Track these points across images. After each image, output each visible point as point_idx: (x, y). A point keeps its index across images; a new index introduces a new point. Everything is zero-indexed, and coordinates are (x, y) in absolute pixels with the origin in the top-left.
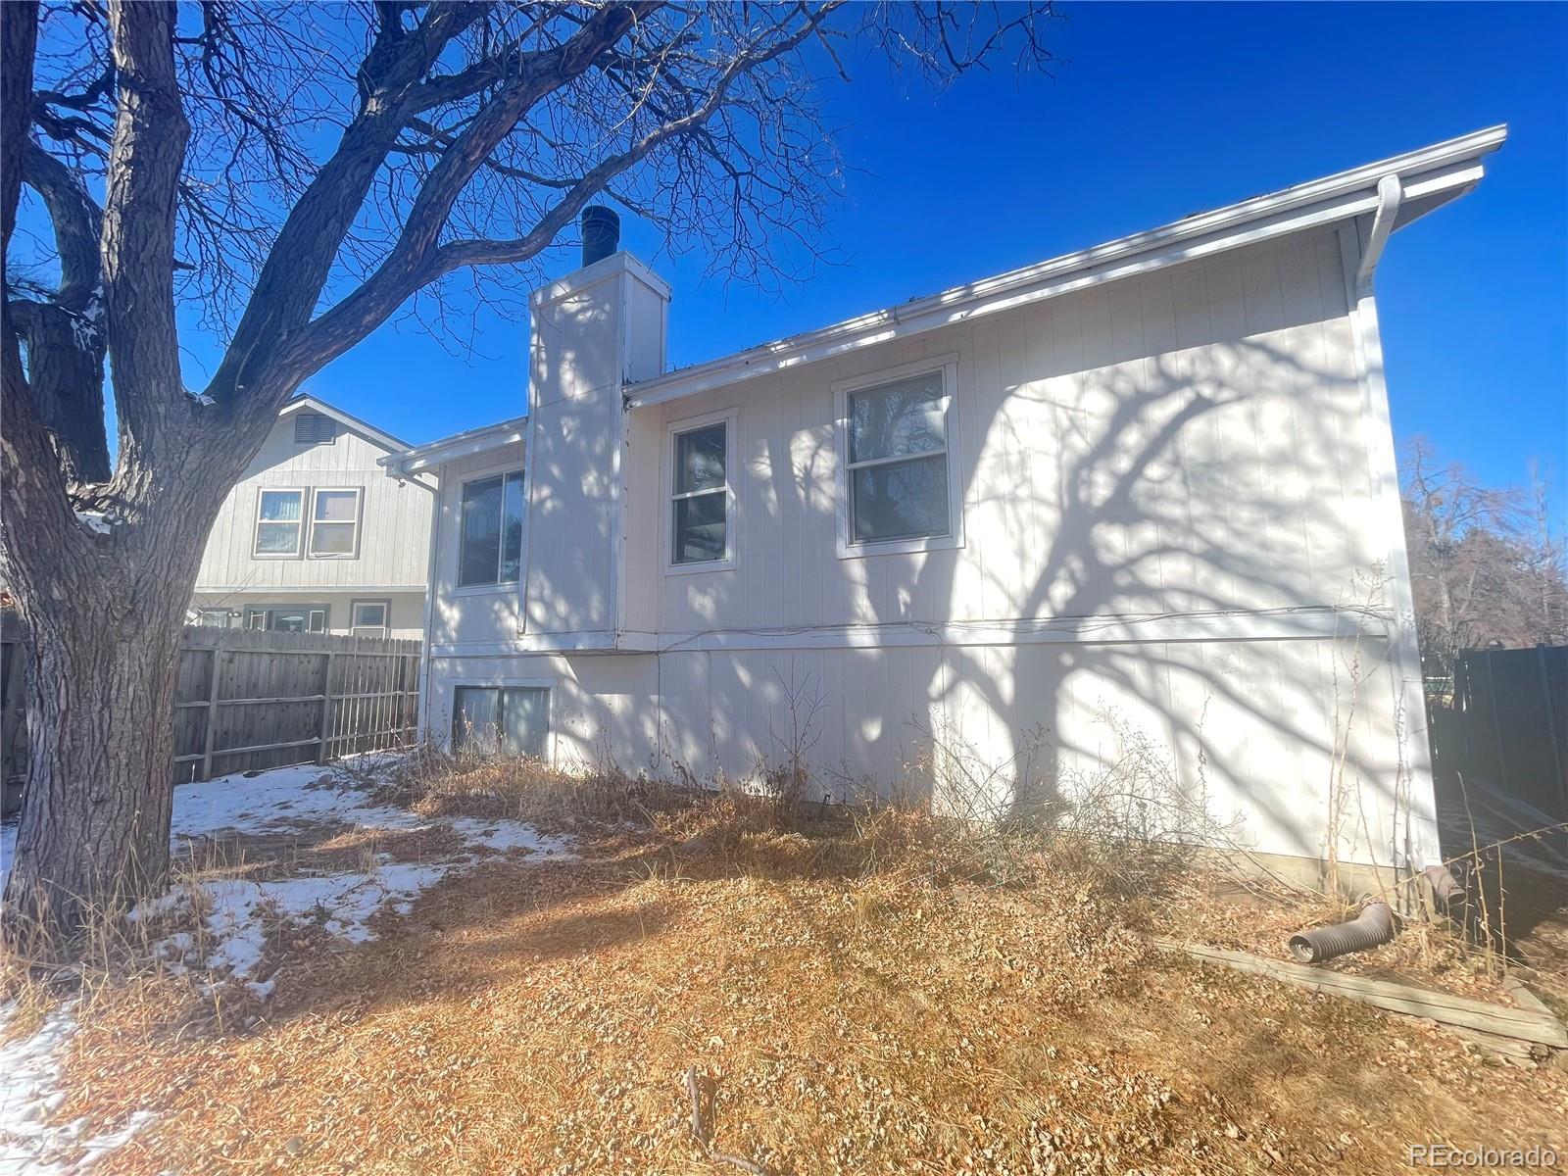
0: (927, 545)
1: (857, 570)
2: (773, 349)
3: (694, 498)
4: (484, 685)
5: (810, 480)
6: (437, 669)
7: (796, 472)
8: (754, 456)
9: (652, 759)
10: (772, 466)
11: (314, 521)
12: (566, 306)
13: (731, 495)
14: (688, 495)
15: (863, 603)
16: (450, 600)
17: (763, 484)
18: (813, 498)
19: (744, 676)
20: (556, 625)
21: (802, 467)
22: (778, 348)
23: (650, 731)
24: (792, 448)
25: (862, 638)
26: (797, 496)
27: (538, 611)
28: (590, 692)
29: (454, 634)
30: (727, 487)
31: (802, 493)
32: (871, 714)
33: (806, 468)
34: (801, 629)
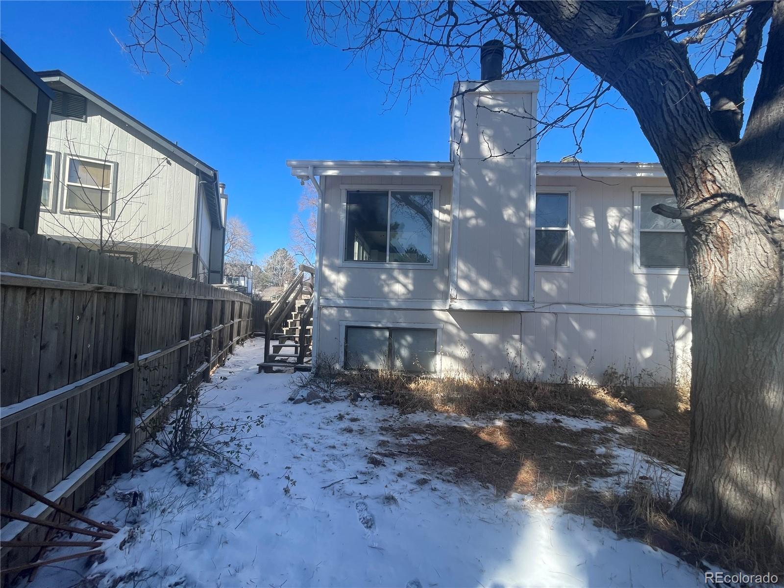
0: (679, 272)
1: (641, 279)
2: (640, 166)
3: (545, 231)
4: (373, 325)
5: (617, 232)
6: (325, 315)
7: (610, 227)
8: (584, 214)
9: (513, 368)
10: (596, 221)
11: (67, 183)
12: (482, 98)
13: (571, 233)
14: (543, 229)
15: (644, 295)
16: (337, 270)
17: (590, 230)
18: (619, 242)
19: (576, 326)
20: (481, 295)
21: (613, 225)
22: (644, 166)
23: (512, 353)
24: (608, 215)
25: (644, 311)
26: (610, 240)
27: (464, 285)
28: (468, 332)
29: (341, 292)
30: (568, 228)
31: (613, 239)
32: (646, 346)
33: (615, 226)
34: (614, 306)
